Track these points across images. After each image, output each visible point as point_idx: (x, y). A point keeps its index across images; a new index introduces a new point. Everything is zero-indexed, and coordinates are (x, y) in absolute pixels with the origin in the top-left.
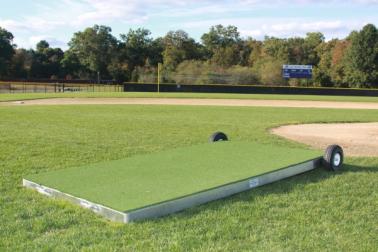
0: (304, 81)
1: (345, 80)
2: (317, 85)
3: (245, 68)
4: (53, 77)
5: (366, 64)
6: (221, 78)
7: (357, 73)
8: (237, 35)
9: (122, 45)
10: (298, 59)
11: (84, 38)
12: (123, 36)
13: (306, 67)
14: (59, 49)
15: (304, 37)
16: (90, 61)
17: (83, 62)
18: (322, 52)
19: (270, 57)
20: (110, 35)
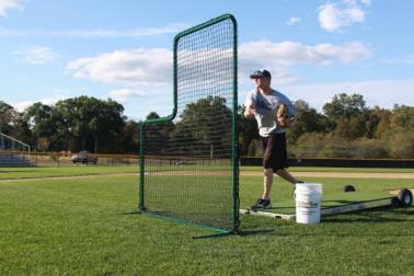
3: (373, 140)
6: (345, 151)
8: (363, 104)
11: (196, 110)
20: (224, 107)
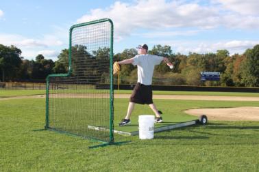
0: (215, 82)
1: (242, 82)
2: (224, 85)
3: (176, 74)
5: (256, 71)
6: (160, 81)
7: (251, 77)
8: (171, 51)
9: (94, 58)
10: (212, 68)
11: (68, 53)
12: (94, 52)
13: (216, 73)
14: (51, 60)
15: (216, 53)
18: (228, 63)
19: (192, 67)
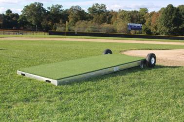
0: (138, 31)
1: (158, 31)
2: (144, 34)
3: (109, 25)
4: (13, 28)
5: (168, 23)
6: (97, 29)
7: (164, 28)
8: (106, 8)
9: (48, 13)
10: (135, 21)
11: (29, 9)
12: (49, 8)
13: (139, 25)
14: (17, 14)
15: (138, 10)
16: (32, 20)
17: (29, 20)
18: (147, 17)
19: (121, 20)
20: (43, 8)
